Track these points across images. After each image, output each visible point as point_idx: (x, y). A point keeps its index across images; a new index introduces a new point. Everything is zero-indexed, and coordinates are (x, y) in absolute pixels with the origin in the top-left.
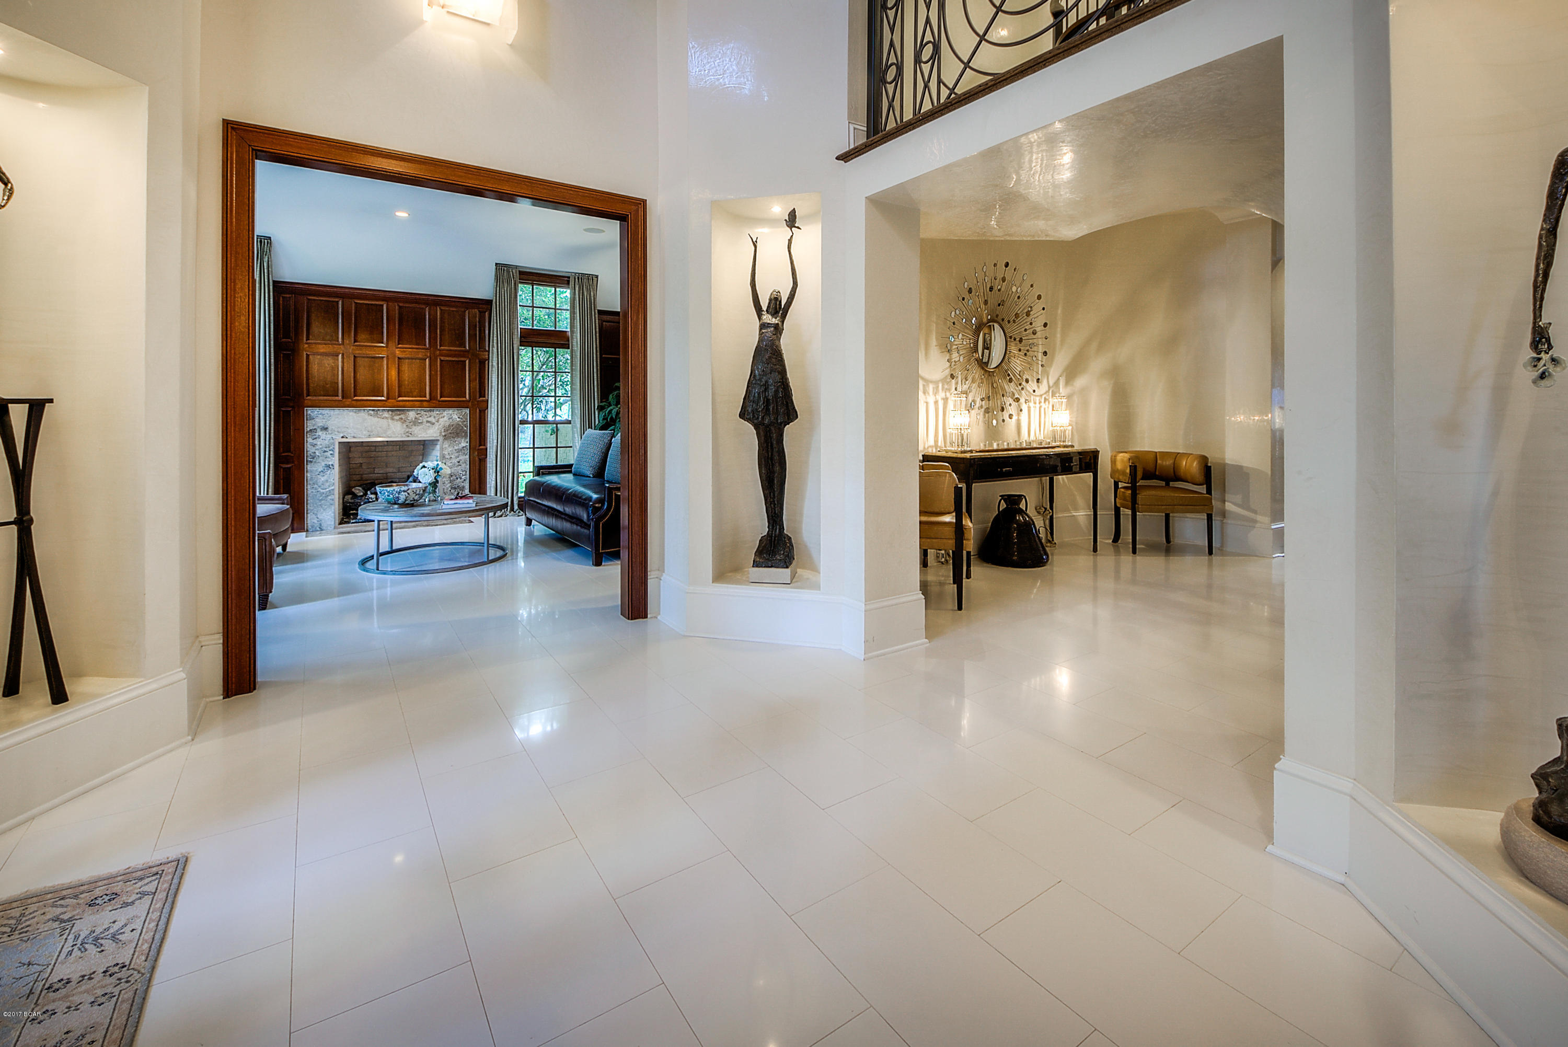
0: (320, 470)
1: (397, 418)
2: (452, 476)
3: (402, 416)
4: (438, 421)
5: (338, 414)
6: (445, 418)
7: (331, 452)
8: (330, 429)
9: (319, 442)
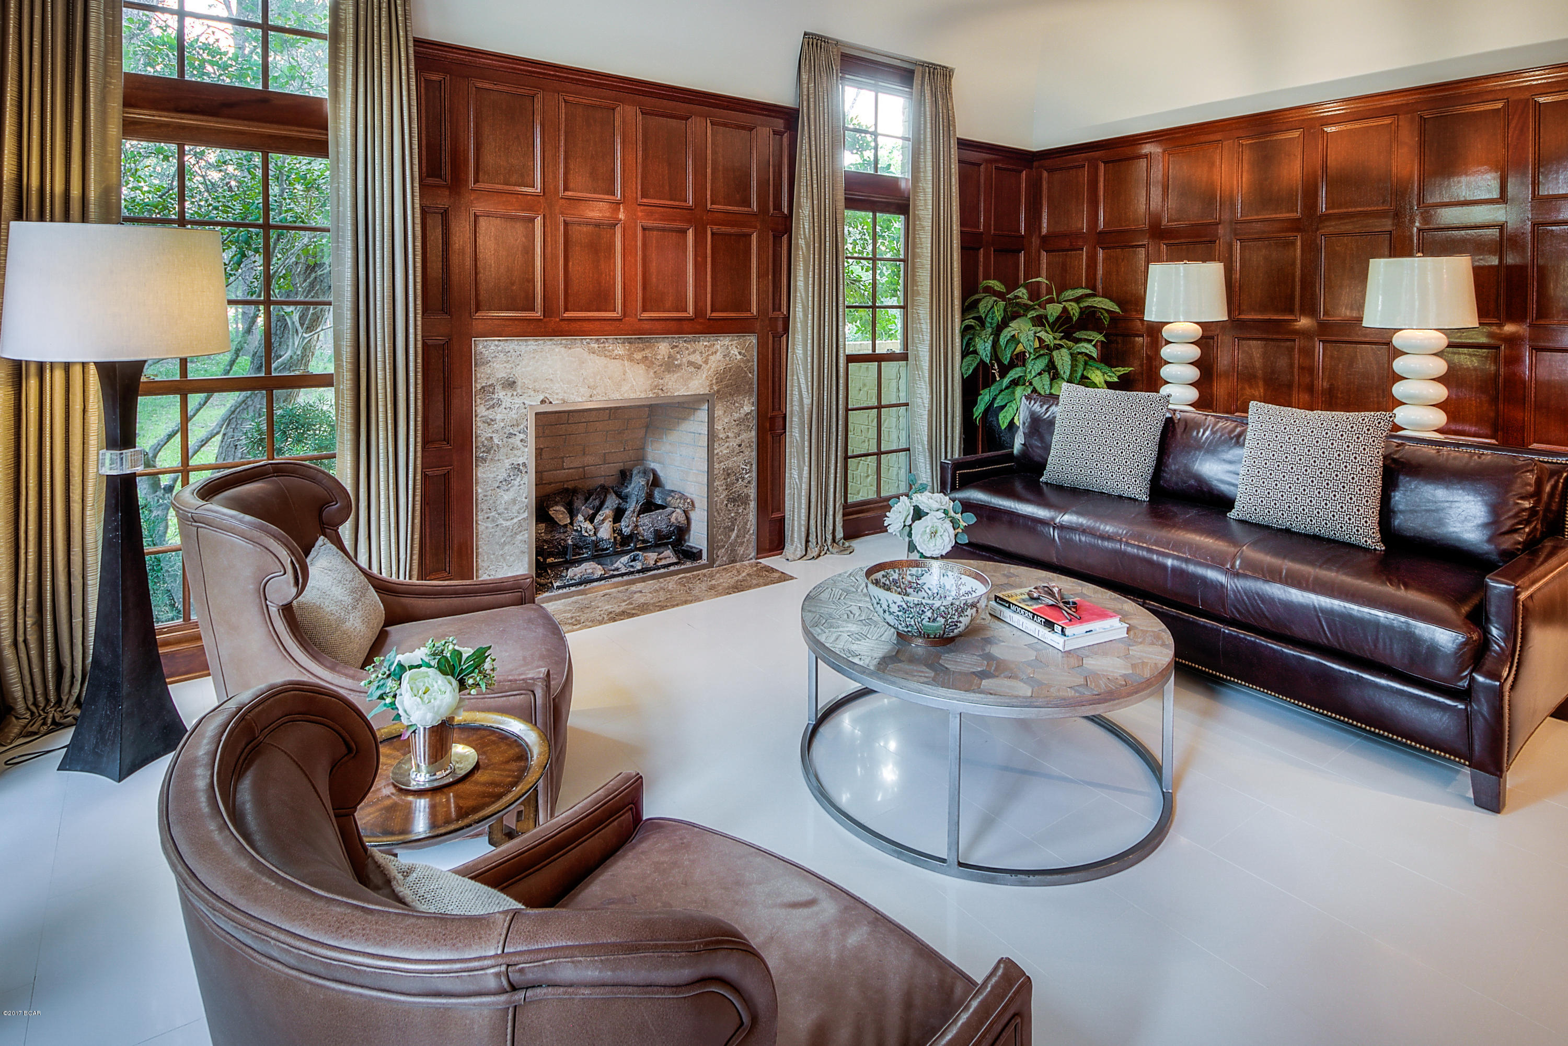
0: (500, 478)
1: (638, 356)
2: (729, 475)
3: (647, 353)
4: (706, 362)
5: (535, 351)
6: (718, 354)
7: (522, 436)
8: (519, 384)
9: (499, 415)
